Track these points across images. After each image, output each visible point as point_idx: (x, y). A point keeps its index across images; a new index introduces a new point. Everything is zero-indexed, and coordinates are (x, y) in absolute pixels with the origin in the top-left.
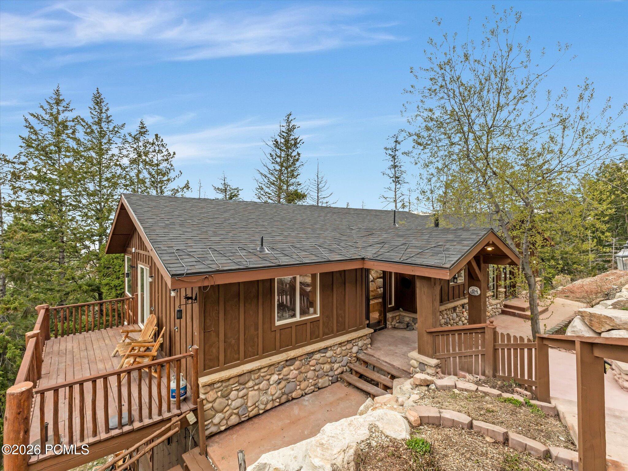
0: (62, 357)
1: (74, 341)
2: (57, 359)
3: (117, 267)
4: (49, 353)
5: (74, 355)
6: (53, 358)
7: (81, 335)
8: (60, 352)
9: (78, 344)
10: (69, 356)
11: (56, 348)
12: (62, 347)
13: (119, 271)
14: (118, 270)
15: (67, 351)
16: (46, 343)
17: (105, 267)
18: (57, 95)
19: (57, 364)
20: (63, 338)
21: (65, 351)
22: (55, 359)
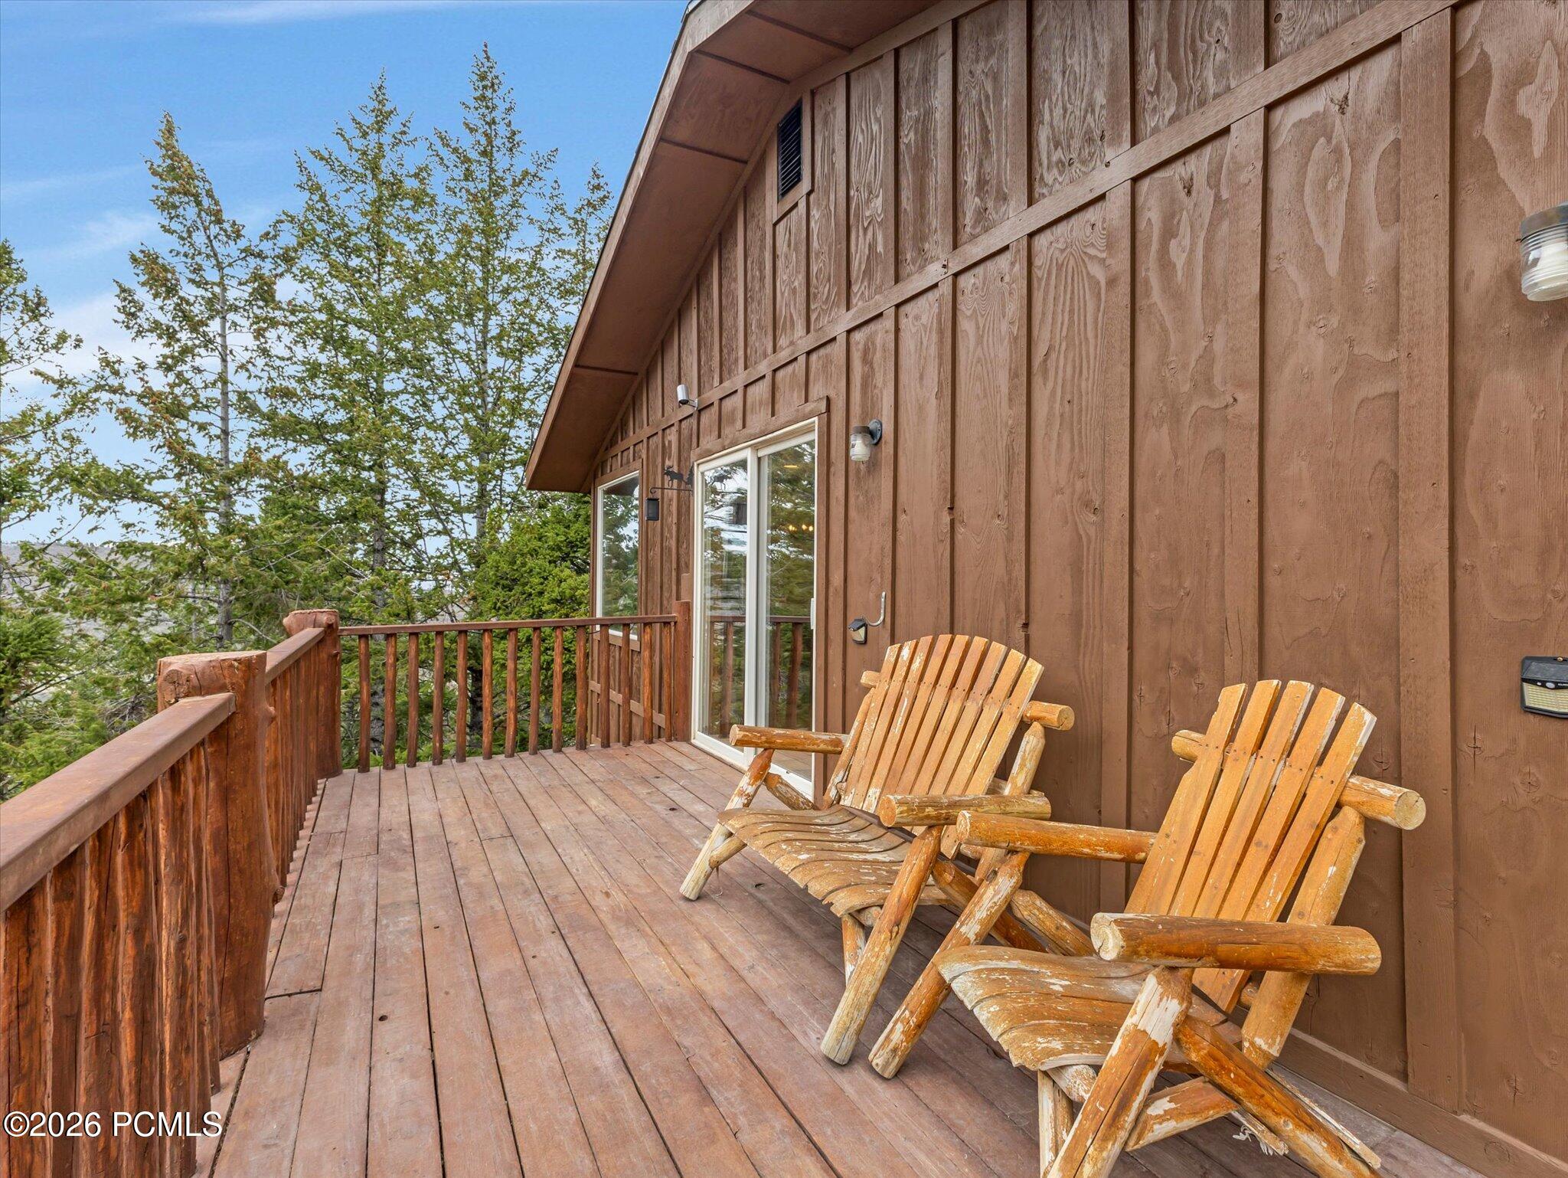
0: (394, 866)
1: (440, 788)
2: (367, 878)
3: (536, 580)
4: (329, 839)
5: (458, 865)
6: (350, 872)
7: (464, 767)
8: (384, 837)
9: (461, 802)
10: (431, 869)
11: (363, 815)
12: (394, 813)
13: (541, 593)
14: (539, 588)
15: (417, 834)
16: (320, 786)
17: (498, 584)
18: (379, 102)
19: (369, 912)
20: (393, 774)
21: (406, 835)
22: (361, 874)
